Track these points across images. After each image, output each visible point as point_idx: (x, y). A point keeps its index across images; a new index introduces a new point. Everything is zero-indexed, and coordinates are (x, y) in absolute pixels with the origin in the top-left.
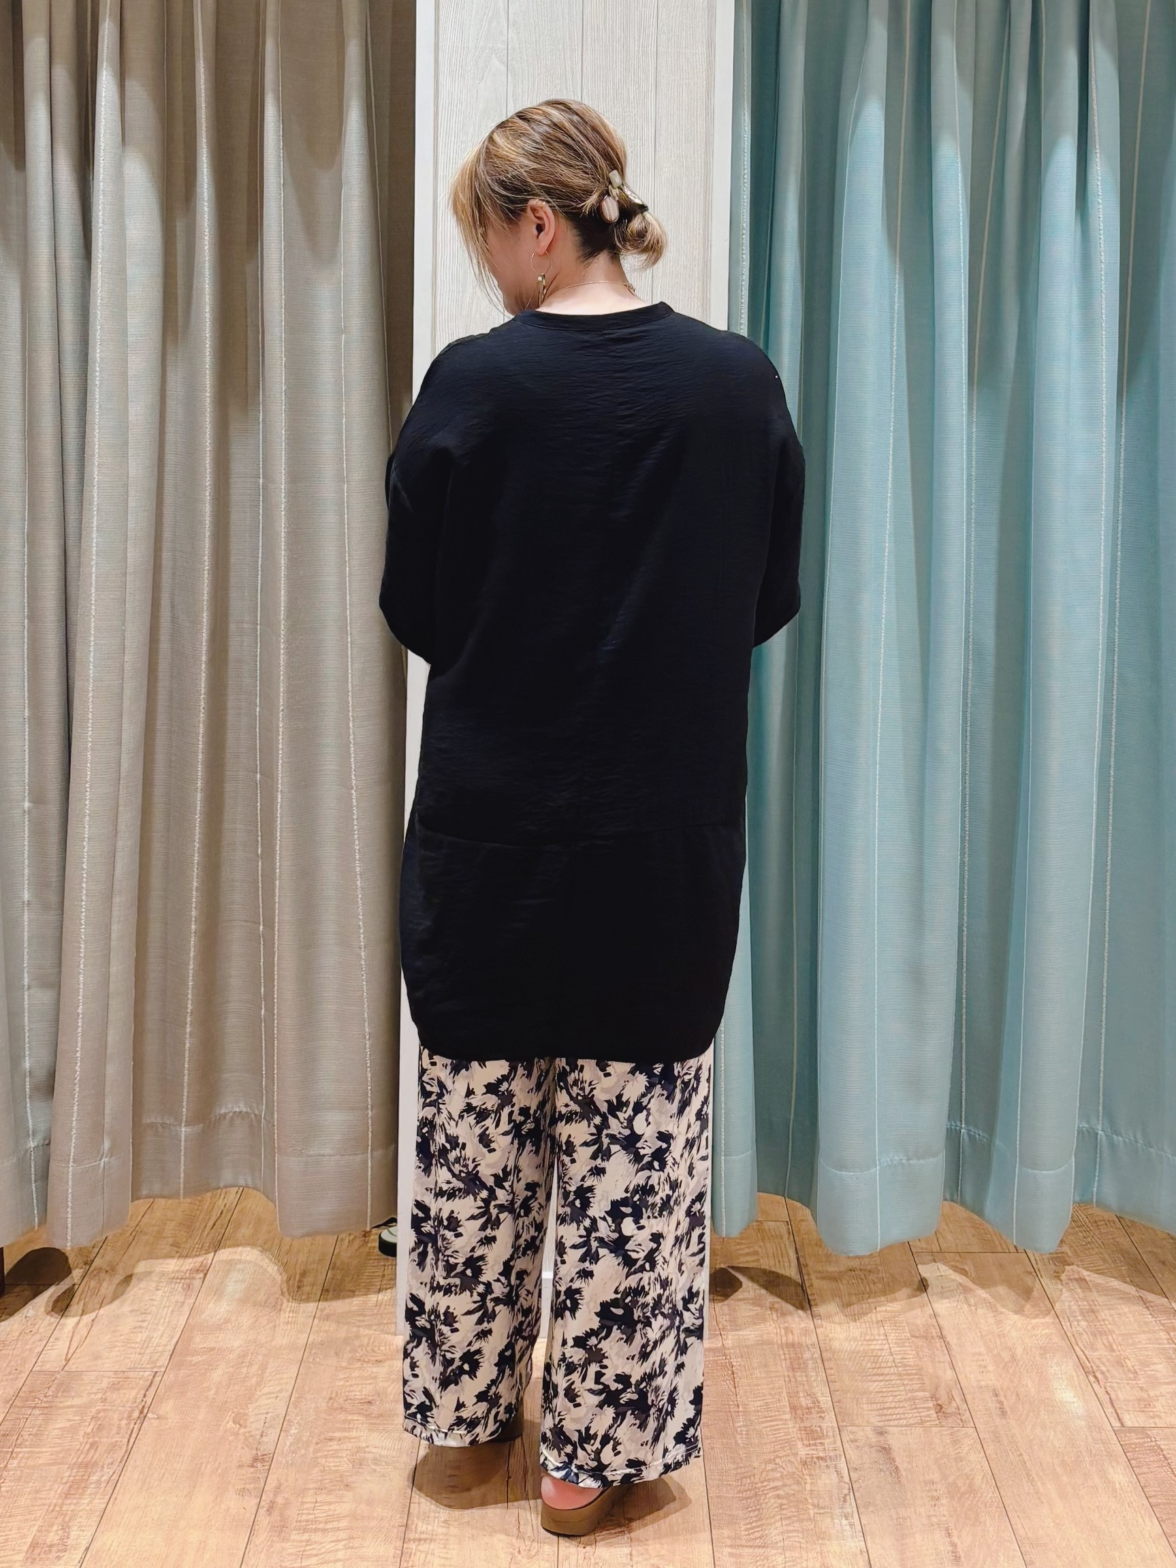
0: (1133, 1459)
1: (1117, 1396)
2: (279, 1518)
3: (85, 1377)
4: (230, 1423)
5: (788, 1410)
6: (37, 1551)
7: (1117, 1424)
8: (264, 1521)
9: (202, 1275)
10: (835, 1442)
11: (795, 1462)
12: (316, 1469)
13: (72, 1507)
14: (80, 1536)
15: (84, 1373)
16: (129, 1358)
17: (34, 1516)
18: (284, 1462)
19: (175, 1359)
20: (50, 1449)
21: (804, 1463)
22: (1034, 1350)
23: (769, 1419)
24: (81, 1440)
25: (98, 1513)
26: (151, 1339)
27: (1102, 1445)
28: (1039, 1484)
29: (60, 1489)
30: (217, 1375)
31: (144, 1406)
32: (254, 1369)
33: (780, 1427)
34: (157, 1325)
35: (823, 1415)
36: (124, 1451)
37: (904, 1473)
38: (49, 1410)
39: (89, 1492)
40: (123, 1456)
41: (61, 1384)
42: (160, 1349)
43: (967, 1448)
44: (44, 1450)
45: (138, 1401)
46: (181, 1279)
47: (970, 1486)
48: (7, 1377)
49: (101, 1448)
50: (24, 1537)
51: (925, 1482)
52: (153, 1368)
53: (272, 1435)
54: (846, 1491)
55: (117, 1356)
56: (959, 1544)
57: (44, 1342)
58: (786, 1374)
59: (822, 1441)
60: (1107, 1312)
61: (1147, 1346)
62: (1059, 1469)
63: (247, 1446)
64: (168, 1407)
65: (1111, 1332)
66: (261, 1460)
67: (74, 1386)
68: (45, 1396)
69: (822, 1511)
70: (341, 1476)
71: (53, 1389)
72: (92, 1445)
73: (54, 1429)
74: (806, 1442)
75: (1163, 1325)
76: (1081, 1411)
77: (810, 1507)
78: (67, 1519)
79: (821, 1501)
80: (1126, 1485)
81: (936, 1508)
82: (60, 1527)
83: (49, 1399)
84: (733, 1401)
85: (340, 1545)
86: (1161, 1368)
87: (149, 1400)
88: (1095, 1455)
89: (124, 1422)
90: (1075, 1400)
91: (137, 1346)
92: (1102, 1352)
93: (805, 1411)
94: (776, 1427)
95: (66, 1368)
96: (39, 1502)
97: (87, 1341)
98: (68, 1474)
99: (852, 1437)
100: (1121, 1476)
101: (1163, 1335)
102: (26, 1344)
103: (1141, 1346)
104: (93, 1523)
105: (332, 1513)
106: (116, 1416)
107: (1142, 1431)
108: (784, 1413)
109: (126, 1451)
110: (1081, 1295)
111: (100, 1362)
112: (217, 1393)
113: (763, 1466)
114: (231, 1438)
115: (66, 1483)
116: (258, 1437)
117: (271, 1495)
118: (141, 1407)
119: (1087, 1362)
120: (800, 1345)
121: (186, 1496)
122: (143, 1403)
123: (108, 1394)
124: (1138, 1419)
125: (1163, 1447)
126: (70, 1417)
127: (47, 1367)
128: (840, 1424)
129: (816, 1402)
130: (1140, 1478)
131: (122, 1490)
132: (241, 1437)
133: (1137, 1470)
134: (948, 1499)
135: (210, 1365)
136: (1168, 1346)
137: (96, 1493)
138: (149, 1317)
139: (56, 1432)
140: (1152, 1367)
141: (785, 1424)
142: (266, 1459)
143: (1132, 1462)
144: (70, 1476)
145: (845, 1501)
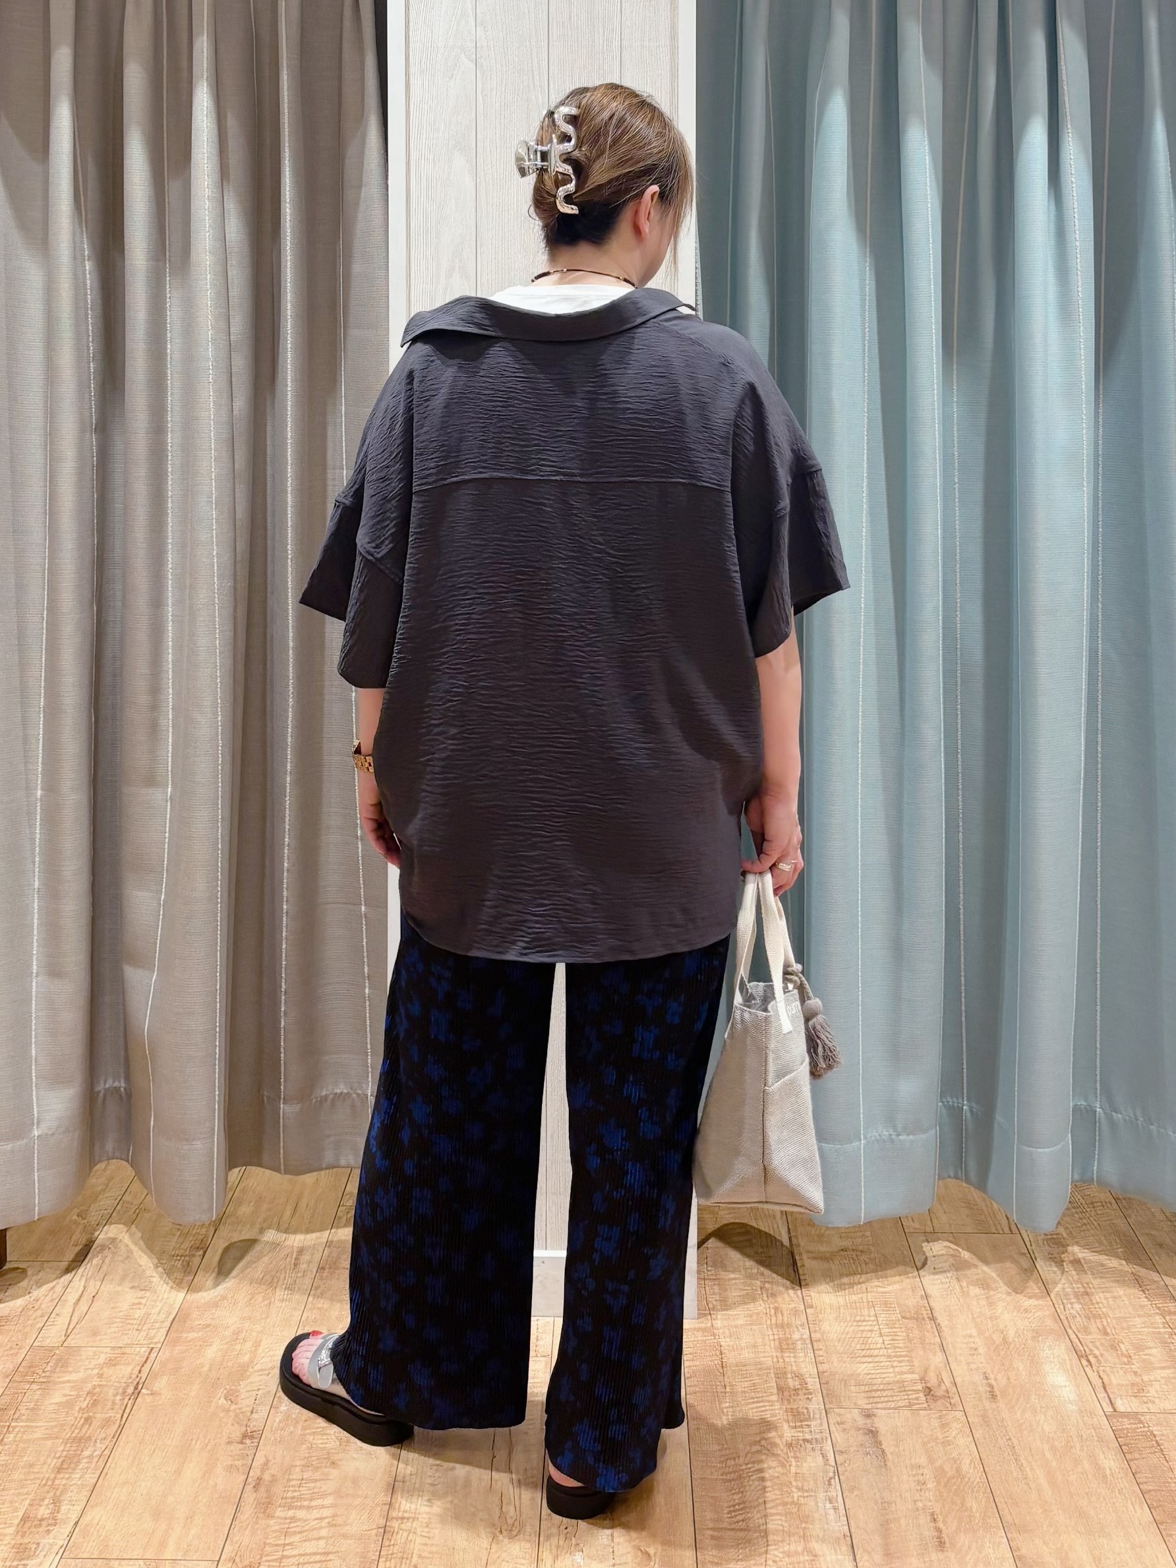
0: (1125, 1445)
1: (1110, 1380)
2: (265, 1495)
3: (83, 1353)
4: (222, 1399)
5: (775, 1391)
6: (28, 1524)
7: (1109, 1409)
8: (250, 1497)
9: (201, 1252)
10: (821, 1424)
11: (781, 1444)
12: (304, 1446)
13: (64, 1482)
14: (70, 1511)
15: (83, 1349)
16: (126, 1334)
17: (26, 1490)
18: (272, 1438)
19: (172, 1335)
20: (46, 1424)
21: (790, 1445)
22: (1025, 1332)
23: (756, 1400)
24: (76, 1415)
25: (90, 1488)
26: (149, 1315)
27: (1093, 1431)
28: (1028, 1469)
29: (54, 1463)
30: (211, 1352)
31: (138, 1383)
32: (248, 1345)
33: (767, 1408)
34: (156, 1301)
35: (810, 1397)
36: (117, 1426)
37: (890, 1457)
38: (47, 1385)
39: (81, 1466)
40: (116, 1432)
41: (59, 1360)
42: (157, 1325)
43: (954, 1433)
44: (39, 1424)
45: (134, 1376)
46: (181, 1256)
47: (958, 1470)
48: (7, 1352)
49: (96, 1423)
50: (16, 1510)
51: (912, 1467)
52: (149, 1344)
53: (263, 1411)
54: (831, 1474)
55: (115, 1332)
56: (944, 1528)
57: (46, 1319)
58: (774, 1354)
59: (809, 1423)
60: (1101, 1295)
61: (1143, 1330)
62: (1049, 1455)
63: (238, 1423)
64: (161, 1384)
65: (1106, 1316)
66: (250, 1436)
67: (72, 1361)
68: (44, 1372)
69: (806, 1494)
70: (329, 1453)
71: (50, 1364)
72: (87, 1419)
73: (51, 1404)
74: (791, 1424)
75: (1159, 1308)
76: (1072, 1397)
77: (794, 1490)
78: (58, 1493)
79: (805, 1484)
80: (1117, 1471)
81: (923, 1493)
82: (52, 1501)
83: (48, 1374)
84: (720, 1382)
85: (324, 1523)
86: (1156, 1353)
87: (144, 1375)
88: (1086, 1440)
89: (119, 1397)
90: (1067, 1384)
91: (135, 1322)
92: (1095, 1336)
93: (792, 1393)
94: (763, 1409)
95: (65, 1344)
96: (32, 1476)
97: (87, 1317)
98: (61, 1449)
99: (838, 1419)
100: (1112, 1463)
101: (1158, 1319)
102: (28, 1320)
103: (1135, 1330)
104: (83, 1498)
105: (316, 1490)
106: (111, 1392)
107: (1134, 1416)
108: (772, 1394)
109: (119, 1426)
110: (1076, 1277)
111: (98, 1338)
112: (210, 1370)
113: (748, 1448)
114: (222, 1415)
115: (59, 1457)
116: (249, 1414)
117: (259, 1473)
118: (135, 1383)
119: (1080, 1345)
120: (789, 1325)
121: (175, 1471)
122: (138, 1379)
123: (105, 1369)
124: (1132, 1405)
125: (1155, 1432)
126: (67, 1392)
127: (47, 1343)
128: (827, 1406)
129: (804, 1383)
130: (1131, 1463)
131: (113, 1465)
132: (232, 1414)
133: (1129, 1456)
134: (935, 1484)
135: (205, 1342)
136: (1164, 1330)
137: (87, 1468)
138: (148, 1294)
139: (51, 1408)
140: (1147, 1352)
141: (772, 1405)
142: (255, 1436)
143: (1123, 1447)
144: (63, 1450)
145: (830, 1484)
